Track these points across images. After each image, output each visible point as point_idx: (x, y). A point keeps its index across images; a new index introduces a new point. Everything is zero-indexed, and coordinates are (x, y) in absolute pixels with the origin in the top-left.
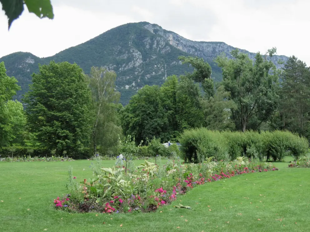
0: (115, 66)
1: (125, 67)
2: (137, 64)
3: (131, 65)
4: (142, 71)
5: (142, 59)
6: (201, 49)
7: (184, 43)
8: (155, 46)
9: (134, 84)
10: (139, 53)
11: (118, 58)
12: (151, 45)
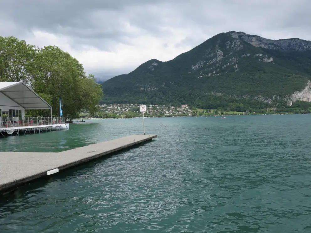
0: (205, 62)
1: (211, 62)
2: (219, 59)
3: (214, 60)
4: (221, 63)
5: (222, 56)
6: (279, 45)
7: (265, 42)
8: (233, 46)
9: (214, 72)
10: (221, 52)
11: (207, 57)
12: (230, 45)
